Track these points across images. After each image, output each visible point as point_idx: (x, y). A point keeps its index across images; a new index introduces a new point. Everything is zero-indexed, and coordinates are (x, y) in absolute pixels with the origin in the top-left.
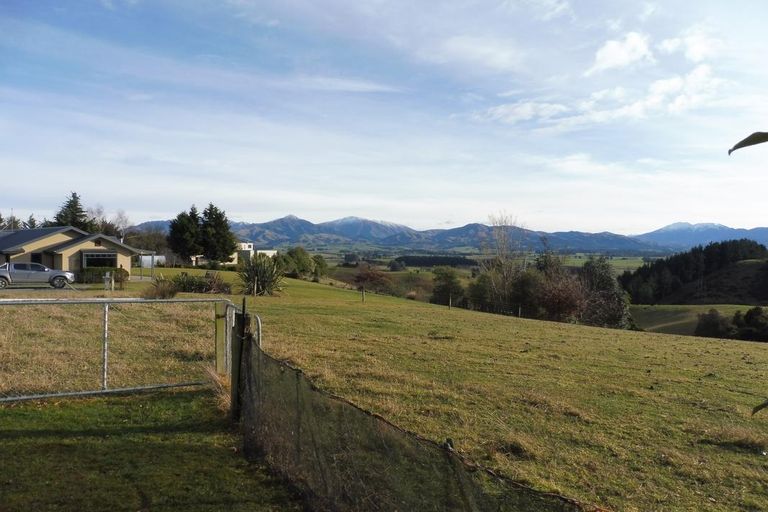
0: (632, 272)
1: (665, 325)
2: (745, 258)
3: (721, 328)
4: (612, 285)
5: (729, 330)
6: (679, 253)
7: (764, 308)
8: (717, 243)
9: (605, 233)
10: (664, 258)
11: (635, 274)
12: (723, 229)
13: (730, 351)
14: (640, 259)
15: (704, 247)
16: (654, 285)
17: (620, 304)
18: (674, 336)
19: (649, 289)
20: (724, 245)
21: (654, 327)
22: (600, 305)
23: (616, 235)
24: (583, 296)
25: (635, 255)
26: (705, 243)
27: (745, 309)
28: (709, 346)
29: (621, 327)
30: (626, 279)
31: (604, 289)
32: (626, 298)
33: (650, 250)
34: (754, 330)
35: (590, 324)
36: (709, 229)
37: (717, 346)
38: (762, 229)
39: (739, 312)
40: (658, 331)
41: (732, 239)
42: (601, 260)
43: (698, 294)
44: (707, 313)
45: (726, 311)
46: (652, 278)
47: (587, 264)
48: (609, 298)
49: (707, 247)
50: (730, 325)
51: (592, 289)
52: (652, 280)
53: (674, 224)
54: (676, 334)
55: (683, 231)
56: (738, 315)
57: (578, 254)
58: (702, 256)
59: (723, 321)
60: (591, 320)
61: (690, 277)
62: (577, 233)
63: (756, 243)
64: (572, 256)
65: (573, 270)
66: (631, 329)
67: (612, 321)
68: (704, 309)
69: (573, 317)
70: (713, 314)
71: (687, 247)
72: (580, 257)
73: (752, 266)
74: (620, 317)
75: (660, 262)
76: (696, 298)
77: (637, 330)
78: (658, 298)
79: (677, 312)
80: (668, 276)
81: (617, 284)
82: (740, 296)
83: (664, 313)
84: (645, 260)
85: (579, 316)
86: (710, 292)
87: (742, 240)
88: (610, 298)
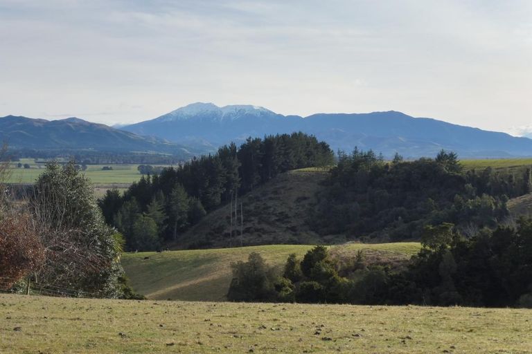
0: (121, 193)
1: (177, 286)
2: (300, 165)
3: (267, 285)
4: (89, 217)
5: (279, 287)
6: (199, 157)
7: (329, 248)
8: (257, 141)
9: (72, 120)
10: (176, 167)
11: (127, 197)
12: (266, 117)
13: (294, 322)
14: (135, 168)
15: (238, 146)
16: (159, 214)
17: (105, 253)
18: (204, 305)
19: (150, 223)
20: (269, 142)
21: (160, 292)
22: (70, 256)
23: (92, 125)
24: (39, 239)
25: (126, 162)
26: (240, 139)
27: (301, 251)
28: (262, 316)
29: (108, 295)
30: (111, 204)
31: (76, 224)
32: (116, 240)
33: (151, 152)
34: (316, 284)
35: (53, 291)
36: (246, 116)
37: (273, 316)
38: (324, 115)
39: (293, 256)
40: (169, 297)
41: (281, 134)
42: (68, 172)
43: (229, 230)
44: (245, 261)
45: (275, 255)
46: (155, 203)
47: (44, 179)
48: (86, 241)
49: (243, 147)
50: (281, 280)
51: (54, 226)
52: (156, 208)
53: (190, 106)
54: (205, 300)
55: (205, 119)
56: (291, 262)
57: (23, 161)
58: (236, 163)
59: (271, 273)
60: (53, 285)
61: (218, 200)
62: (21, 119)
63: (314, 139)
64: (13, 165)
65: (19, 191)
66: (124, 298)
67: (93, 285)
68: (241, 255)
69: (22, 281)
70: (255, 262)
71: (210, 146)
72: (27, 166)
73: (309, 178)
74: (106, 275)
75: (169, 174)
76: (227, 235)
77: (132, 298)
78: (167, 239)
79: (197, 262)
80: (182, 200)
81: (98, 216)
82: (293, 229)
83: (176, 263)
84: (143, 170)
85: (33, 279)
86: (249, 225)
87: (295, 135)
88: (88, 242)
